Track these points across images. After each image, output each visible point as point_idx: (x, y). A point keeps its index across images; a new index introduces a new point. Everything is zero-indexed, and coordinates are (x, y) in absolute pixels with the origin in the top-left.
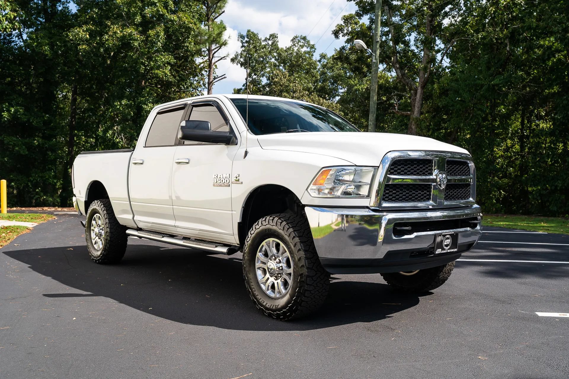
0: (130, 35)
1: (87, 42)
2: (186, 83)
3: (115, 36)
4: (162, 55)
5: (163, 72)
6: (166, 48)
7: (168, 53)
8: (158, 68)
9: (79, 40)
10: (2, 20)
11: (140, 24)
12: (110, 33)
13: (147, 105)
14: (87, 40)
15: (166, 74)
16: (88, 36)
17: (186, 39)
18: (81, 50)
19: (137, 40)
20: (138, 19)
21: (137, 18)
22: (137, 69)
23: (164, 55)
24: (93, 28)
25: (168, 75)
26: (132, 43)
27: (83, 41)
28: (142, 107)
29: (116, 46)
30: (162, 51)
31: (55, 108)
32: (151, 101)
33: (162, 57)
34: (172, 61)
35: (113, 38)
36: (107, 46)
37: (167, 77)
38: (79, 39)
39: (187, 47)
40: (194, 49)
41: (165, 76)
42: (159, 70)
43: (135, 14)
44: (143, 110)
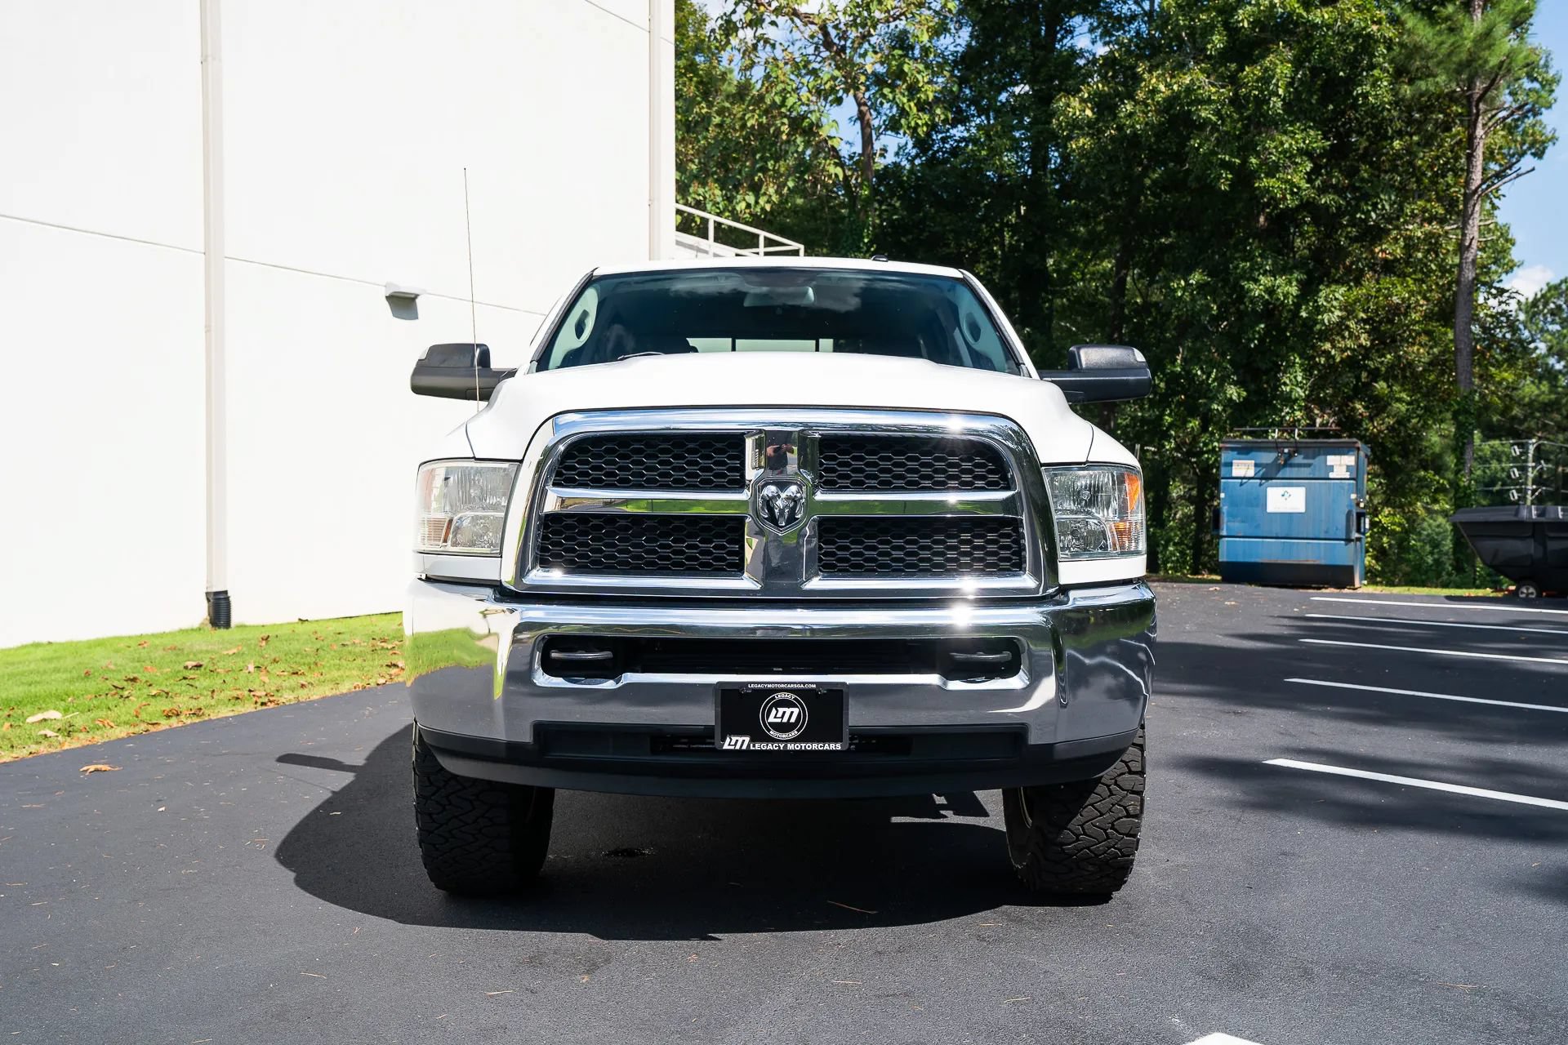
0: (1189, 90)
1: (1089, 128)
2: (1375, 206)
3: (1153, 100)
4: (1285, 133)
5: (1287, 181)
6: (1296, 109)
7: (1305, 124)
8: (1272, 170)
9: (1067, 126)
10: (908, 109)
11: (1224, 56)
12: (1141, 95)
13: (1256, 281)
14: (1090, 124)
15: (1293, 185)
16: (1088, 112)
17: (1365, 74)
18: (1074, 151)
19: (1209, 101)
20: (1218, 41)
21: (1214, 38)
22: (1212, 181)
23: (1292, 132)
24: (1106, 89)
25: (1299, 188)
26: (1194, 113)
27: (1081, 128)
28: (1243, 287)
29: (1153, 126)
30: (1287, 121)
31: (1047, 308)
32: (1268, 268)
33: (1284, 138)
34: (1315, 145)
35: (1147, 107)
36: (1128, 132)
37: (1296, 193)
38: (1068, 124)
39: (1365, 96)
40: (1386, 100)
41: (1292, 194)
42: (1274, 176)
43: (1209, 29)
44: (1245, 297)
